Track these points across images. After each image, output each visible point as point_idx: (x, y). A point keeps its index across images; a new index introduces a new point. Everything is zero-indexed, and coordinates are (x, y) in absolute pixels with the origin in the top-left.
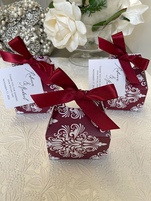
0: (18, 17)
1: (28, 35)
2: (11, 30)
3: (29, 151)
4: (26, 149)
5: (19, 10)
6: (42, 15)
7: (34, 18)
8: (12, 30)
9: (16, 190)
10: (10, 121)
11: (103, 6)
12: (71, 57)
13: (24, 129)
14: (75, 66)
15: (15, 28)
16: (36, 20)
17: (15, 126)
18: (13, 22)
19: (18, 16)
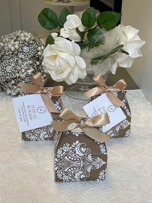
0: (15, 51)
1: (24, 68)
2: (5, 63)
3: (40, 171)
4: (37, 169)
5: (16, 43)
6: (39, 48)
7: (31, 51)
8: (7, 63)
9: (36, 196)
10: (16, 150)
11: (101, 43)
12: (68, 90)
13: (32, 155)
14: (73, 99)
15: (10, 61)
16: (33, 53)
17: (23, 153)
18: (9, 55)
19: (15, 49)
